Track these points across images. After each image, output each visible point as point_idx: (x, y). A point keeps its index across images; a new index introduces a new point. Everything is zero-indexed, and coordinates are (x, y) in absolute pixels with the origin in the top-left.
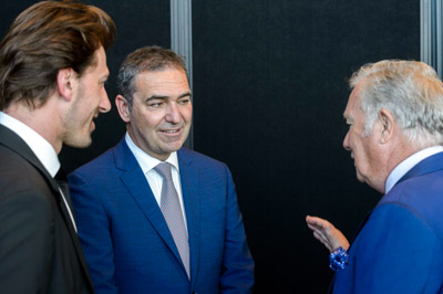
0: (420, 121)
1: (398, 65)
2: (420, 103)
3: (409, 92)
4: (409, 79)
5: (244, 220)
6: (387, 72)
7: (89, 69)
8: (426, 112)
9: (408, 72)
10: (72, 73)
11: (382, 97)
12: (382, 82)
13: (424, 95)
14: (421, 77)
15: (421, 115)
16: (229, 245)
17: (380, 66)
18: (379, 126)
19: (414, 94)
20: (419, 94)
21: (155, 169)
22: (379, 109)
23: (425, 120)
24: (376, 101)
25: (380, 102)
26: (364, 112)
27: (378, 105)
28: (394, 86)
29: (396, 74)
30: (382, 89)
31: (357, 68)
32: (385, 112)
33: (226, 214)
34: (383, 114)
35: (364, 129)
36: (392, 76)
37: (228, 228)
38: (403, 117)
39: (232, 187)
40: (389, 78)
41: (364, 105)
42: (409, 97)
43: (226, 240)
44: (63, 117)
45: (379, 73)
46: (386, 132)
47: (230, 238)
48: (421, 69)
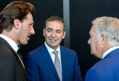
0: (115, 38)
1: (109, 19)
2: (116, 33)
3: (112, 29)
4: (113, 24)
5: (80, 68)
6: (106, 21)
7: (25, 20)
8: (117, 36)
9: (113, 22)
10: (19, 21)
11: (103, 29)
12: (104, 24)
13: (117, 30)
14: (117, 24)
15: (116, 37)
16: (75, 76)
17: (103, 19)
18: (101, 39)
19: (114, 30)
20: (116, 30)
21: (52, 52)
22: (102, 33)
23: (117, 38)
24: (101, 30)
25: (103, 31)
26: (97, 33)
27: (102, 32)
28: (108, 26)
29: (109, 22)
30: (104, 27)
31: (95, 18)
32: (104, 35)
33: (74, 66)
34: (103, 35)
35: (96, 39)
36: (107, 22)
37: (75, 71)
38: (109, 37)
39: (77, 58)
40: (106, 23)
41: (97, 31)
42: (112, 30)
43: (74, 74)
44: (17, 34)
45: (103, 21)
46: (103, 41)
47: (75, 74)
48: (117, 21)
